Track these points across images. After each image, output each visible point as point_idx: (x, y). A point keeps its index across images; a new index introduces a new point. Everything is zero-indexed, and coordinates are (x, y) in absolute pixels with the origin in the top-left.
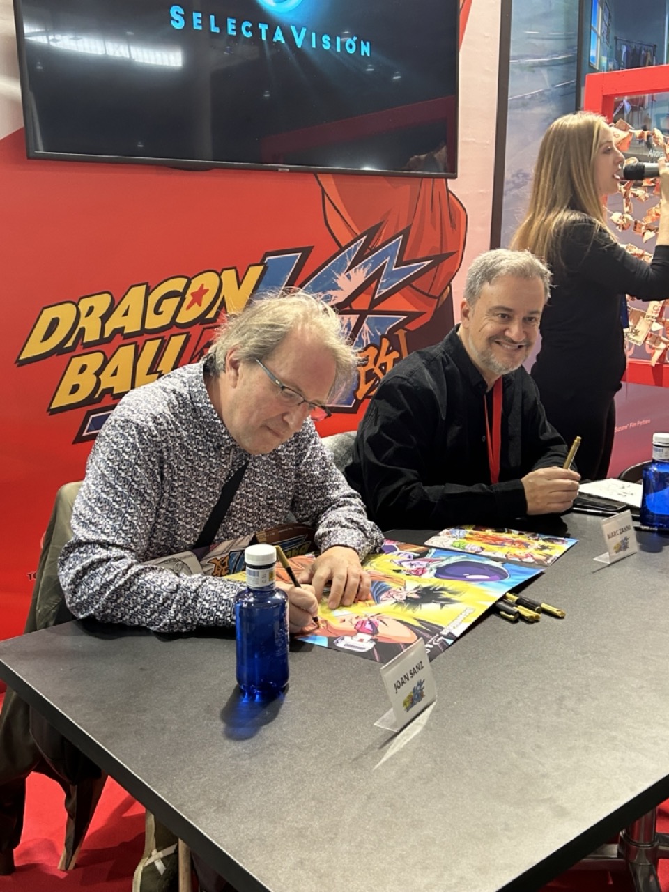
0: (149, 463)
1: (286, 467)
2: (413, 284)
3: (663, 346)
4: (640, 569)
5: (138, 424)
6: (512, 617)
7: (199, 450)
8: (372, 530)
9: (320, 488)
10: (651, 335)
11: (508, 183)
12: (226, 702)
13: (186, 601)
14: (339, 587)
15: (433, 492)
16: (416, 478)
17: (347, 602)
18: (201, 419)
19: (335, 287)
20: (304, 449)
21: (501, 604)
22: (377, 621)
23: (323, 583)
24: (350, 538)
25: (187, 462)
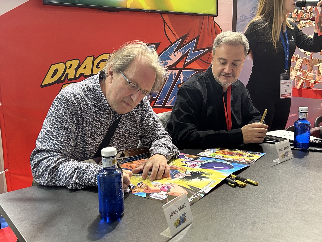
0: (71, 115)
1: (137, 121)
2: (201, 58)
3: (302, 81)
4: (294, 165)
5: (66, 98)
6: (233, 185)
7: (96, 111)
8: (173, 148)
9: (152, 131)
10: (297, 76)
11: (238, 19)
12: (92, 222)
13: (79, 175)
14: (155, 171)
15: (203, 133)
16: (195, 128)
17: (159, 178)
18: (98, 97)
19: (170, 59)
20: (145, 114)
21: (228, 179)
22: (171, 186)
23: (148, 169)
24: (163, 151)
25: (91, 116)
